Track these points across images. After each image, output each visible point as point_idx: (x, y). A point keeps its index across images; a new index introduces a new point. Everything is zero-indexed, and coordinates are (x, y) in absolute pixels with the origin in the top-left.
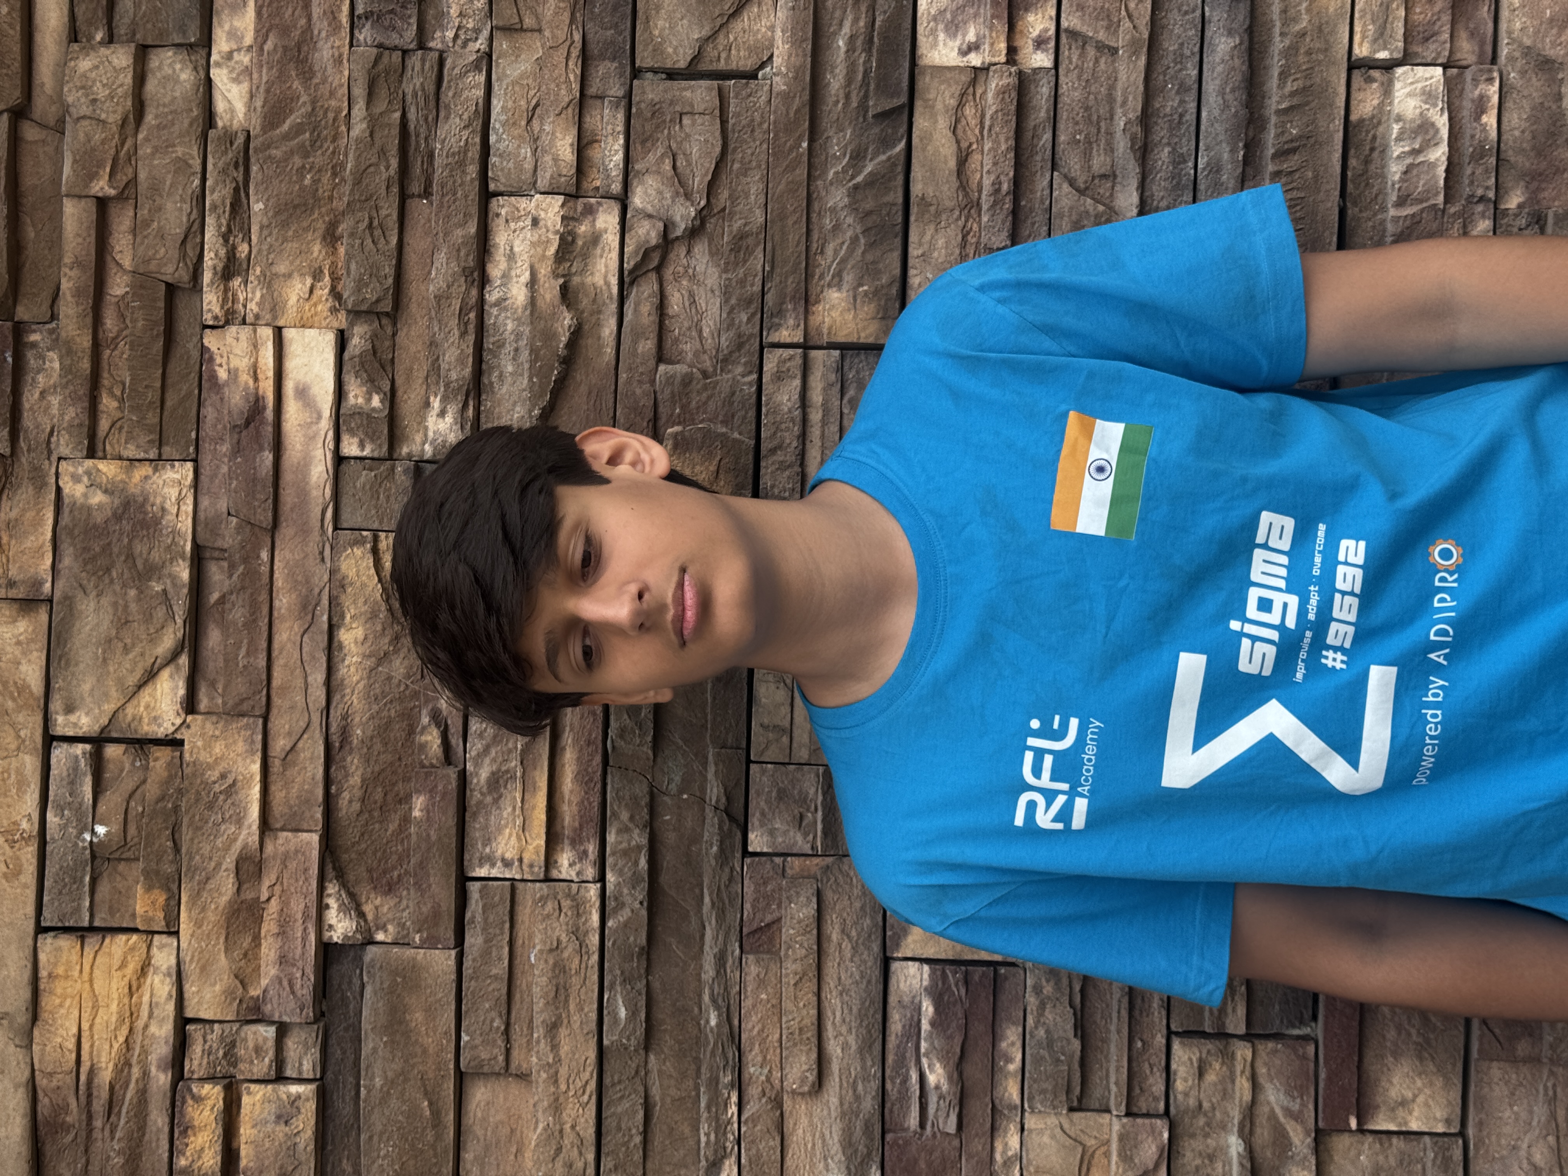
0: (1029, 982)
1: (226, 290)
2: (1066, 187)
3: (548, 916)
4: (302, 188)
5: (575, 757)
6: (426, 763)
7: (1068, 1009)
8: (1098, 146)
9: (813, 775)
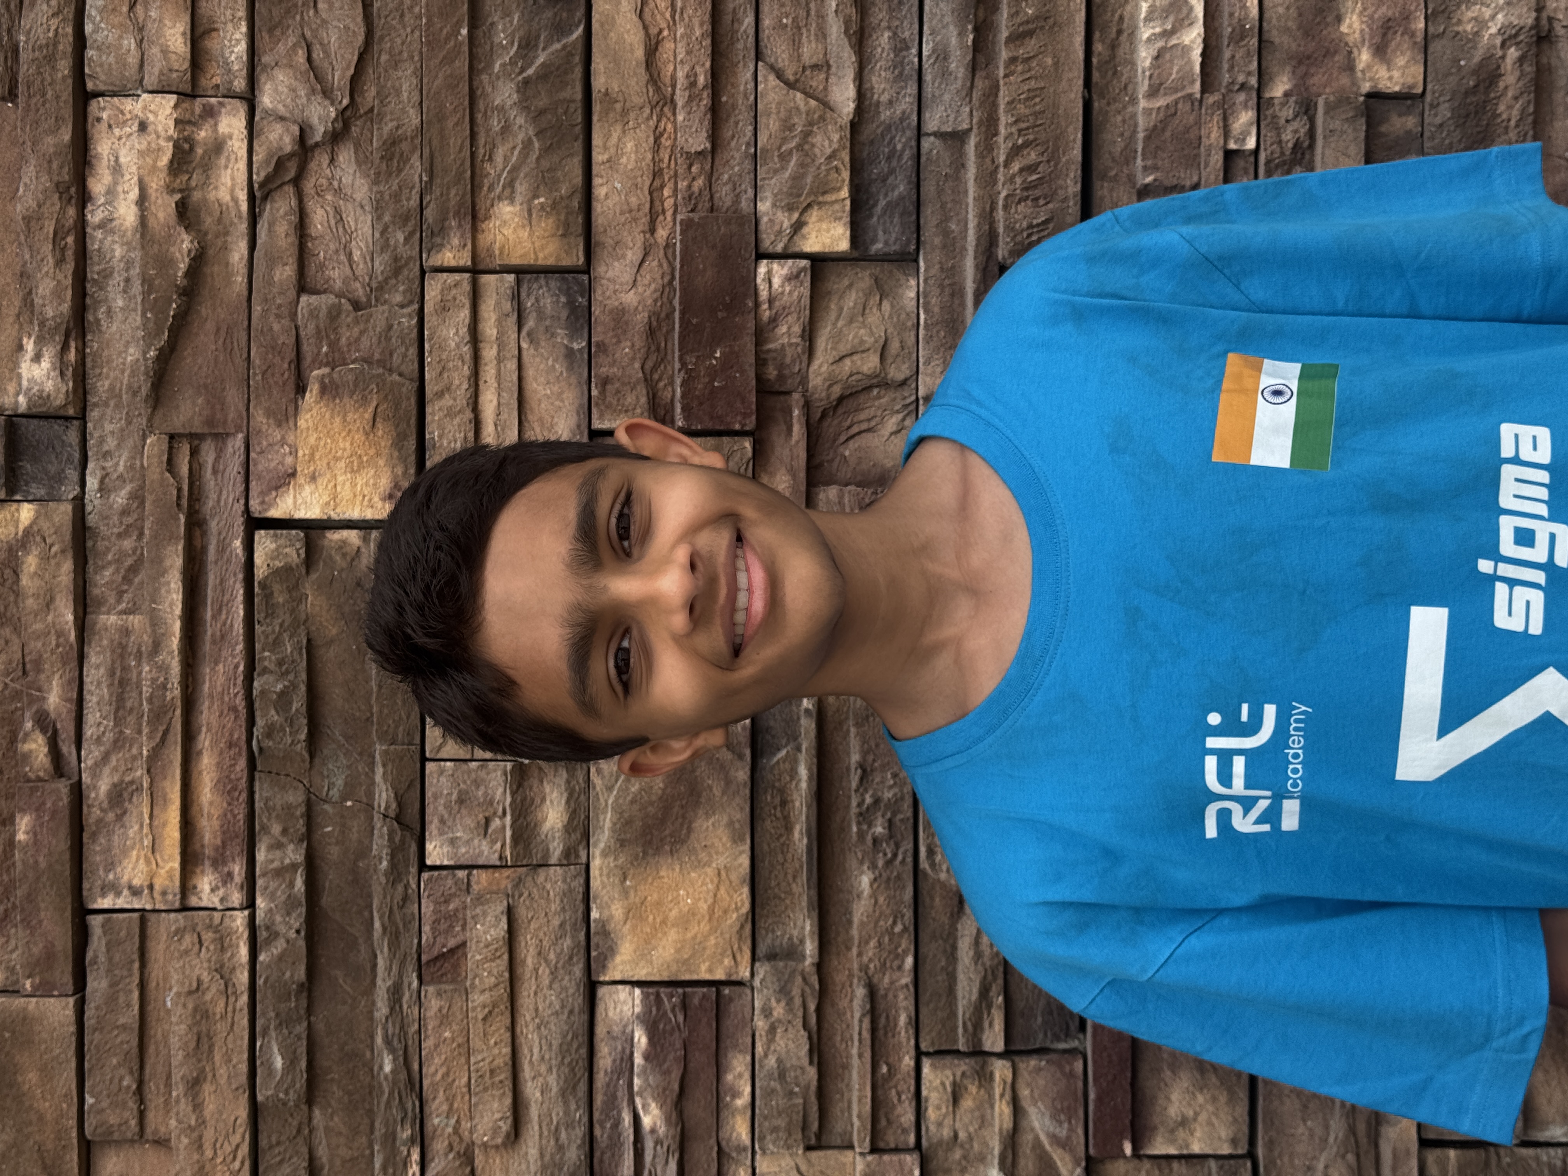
0: (757, 1004)
2: (772, 80)
3: (187, 952)
5: (214, 762)
6: (32, 775)
7: (802, 1032)
8: (809, 31)
9: (499, 773)
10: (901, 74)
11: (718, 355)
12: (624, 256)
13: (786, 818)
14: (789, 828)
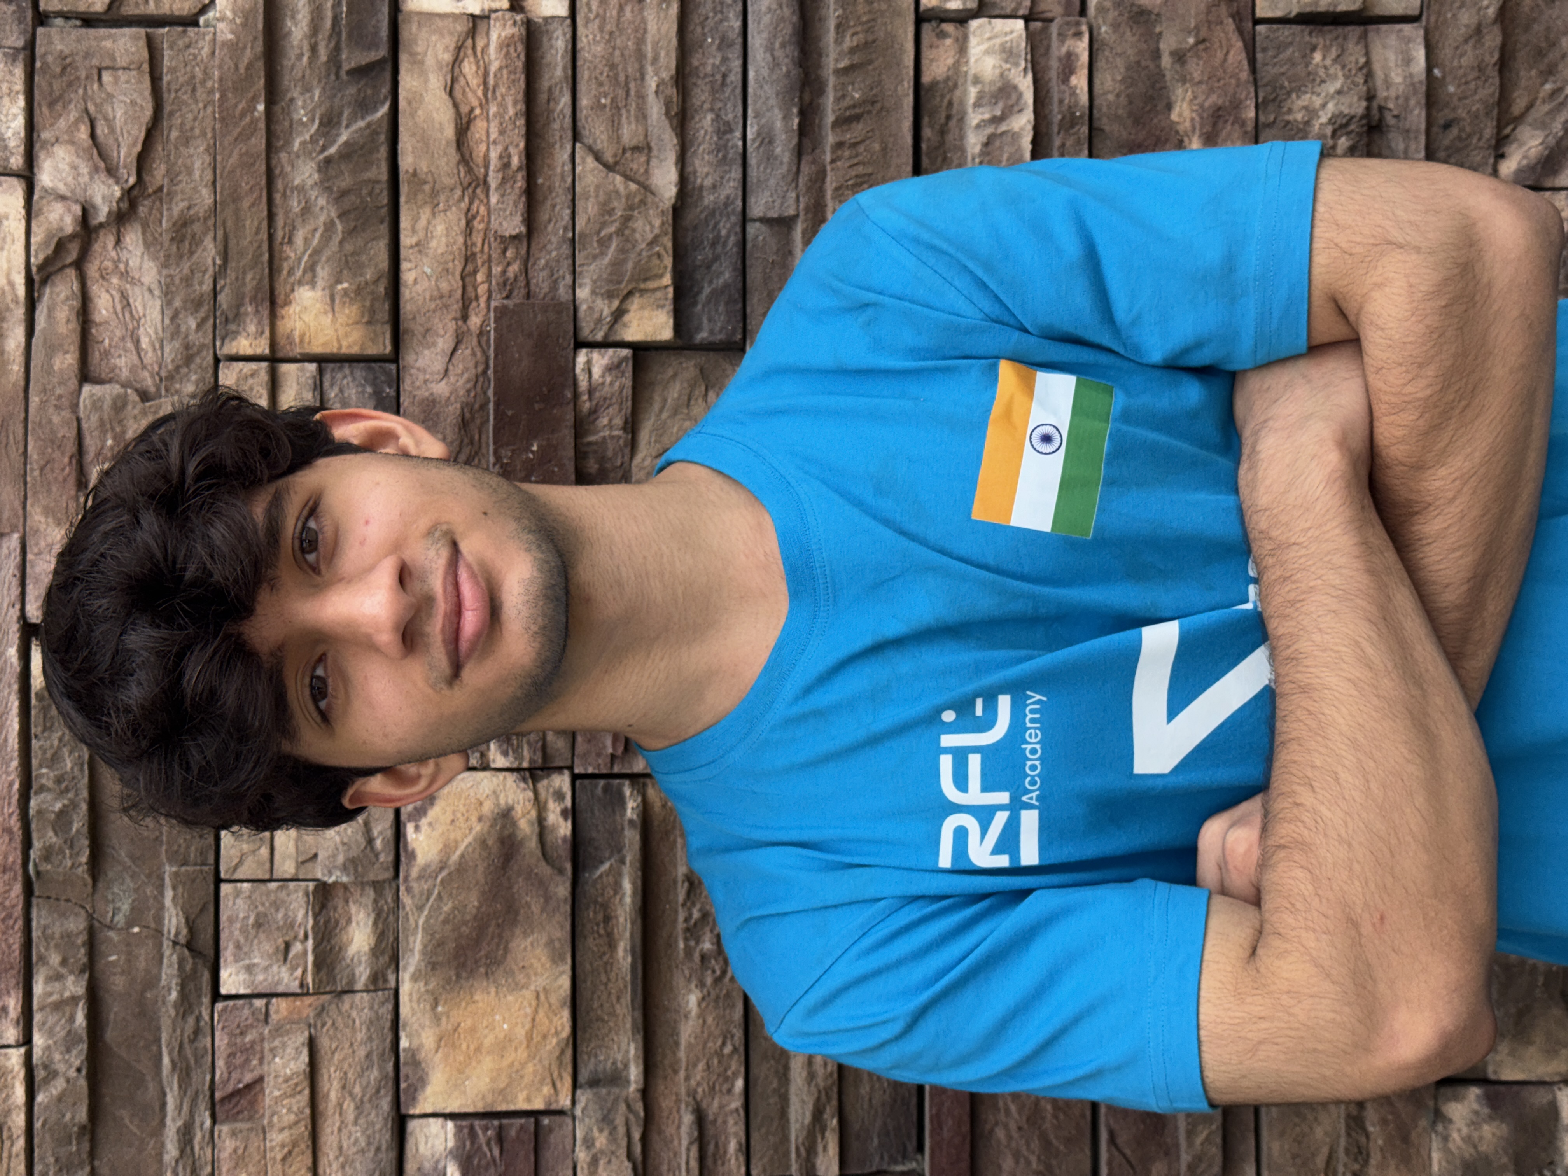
0: (578, 1134)
2: (590, 161)
7: (626, 1163)
8: (628, 111)
9: (301, 894)
10: (725, 157)
11: (535, 448)
12: (434, 344)
13: (610, 935)
14: (612, 946)
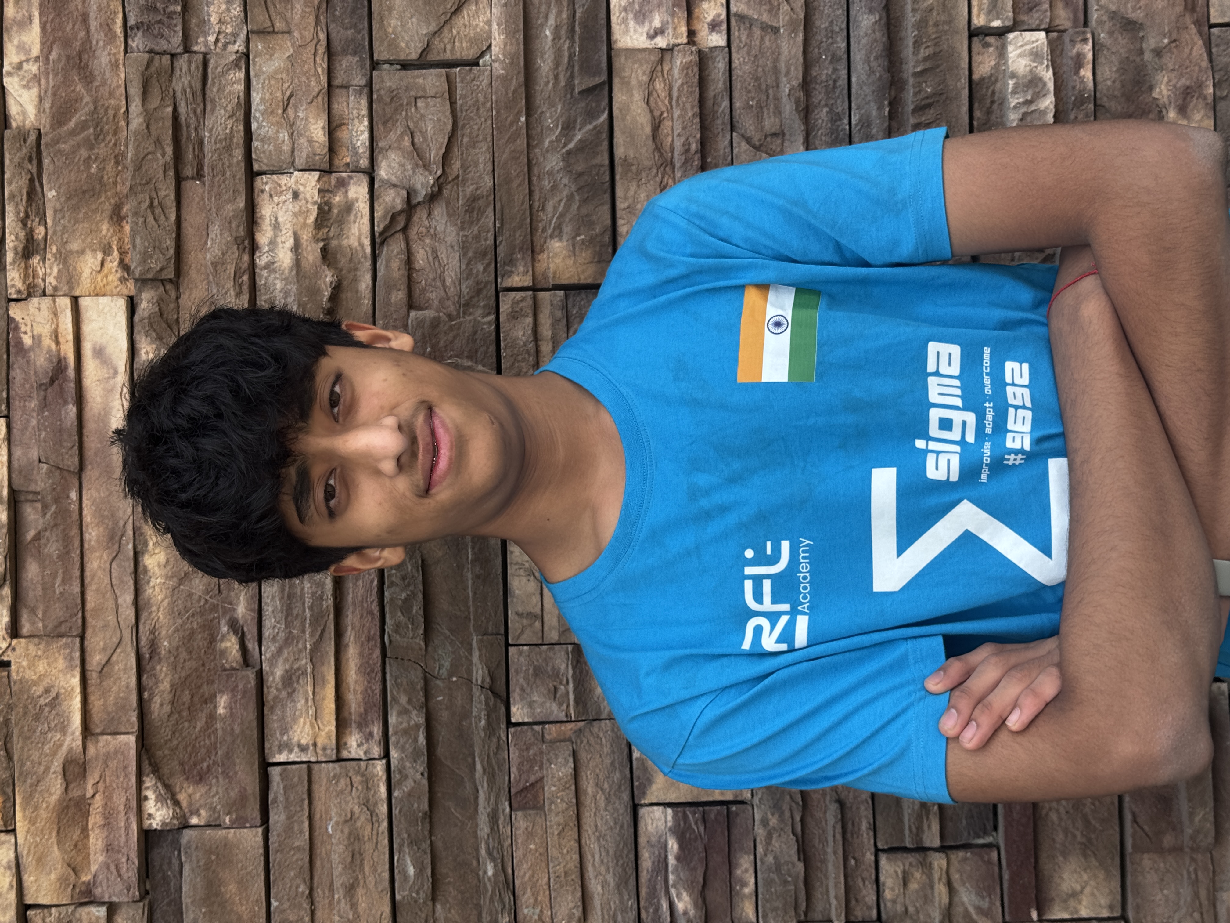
0: (757, 817)
1: (26, 268)
2: (744, 145)
3: (342, 792)
4: (90, 176)
5: (357, 652)
6: (227, 666)
7: (791, 836)
8: (768, 109)
9: (563, 653)
10: (837, 138)
